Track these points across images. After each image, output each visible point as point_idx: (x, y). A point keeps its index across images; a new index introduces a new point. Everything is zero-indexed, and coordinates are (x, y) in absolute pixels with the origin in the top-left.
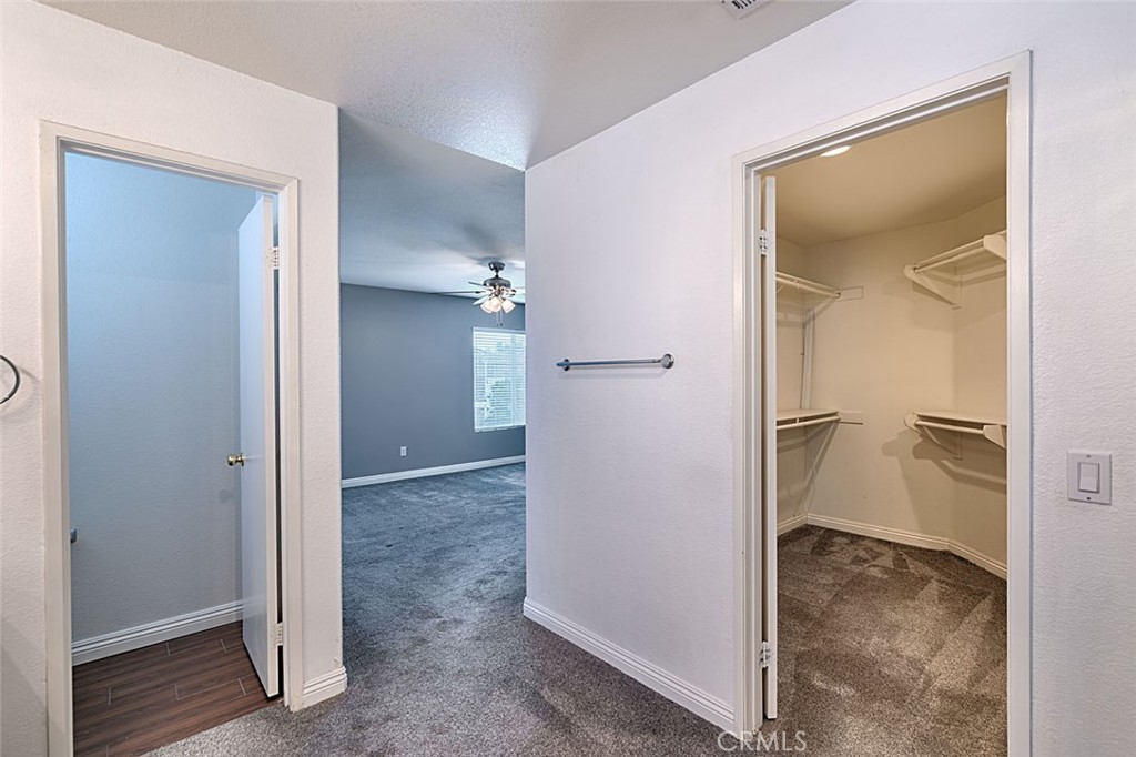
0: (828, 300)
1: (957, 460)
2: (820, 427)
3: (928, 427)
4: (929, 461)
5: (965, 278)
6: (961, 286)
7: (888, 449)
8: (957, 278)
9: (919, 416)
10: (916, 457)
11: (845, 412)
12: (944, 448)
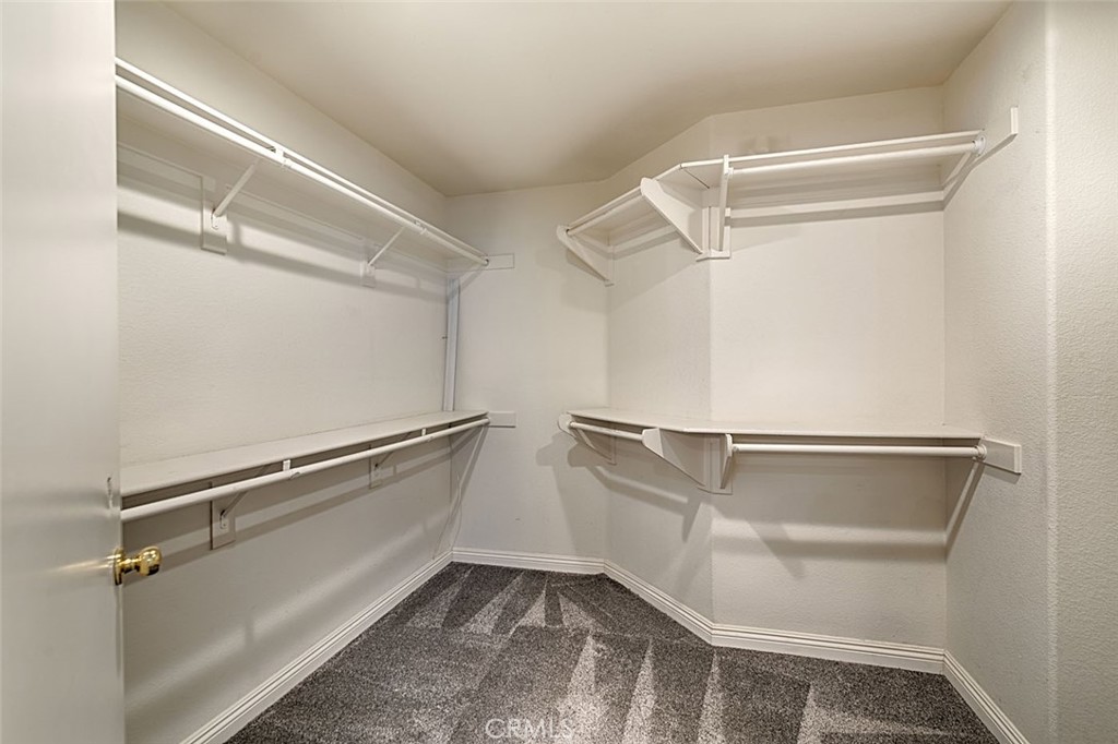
0: (475, 268)
1: (611, 466)
2: (466, 435)
3: (584, 431)
4: (584, 468)
5: (618, 249)
6: (614, 259)
7: (543, 457)
8: (610, 250)
9: (573, 416)
10: (572, 465)
11: (495, 412)
12: (598, 452)
